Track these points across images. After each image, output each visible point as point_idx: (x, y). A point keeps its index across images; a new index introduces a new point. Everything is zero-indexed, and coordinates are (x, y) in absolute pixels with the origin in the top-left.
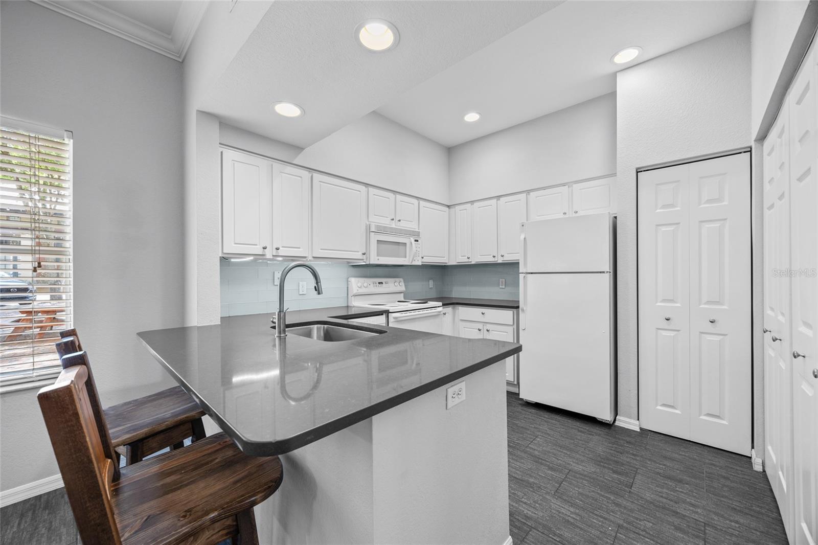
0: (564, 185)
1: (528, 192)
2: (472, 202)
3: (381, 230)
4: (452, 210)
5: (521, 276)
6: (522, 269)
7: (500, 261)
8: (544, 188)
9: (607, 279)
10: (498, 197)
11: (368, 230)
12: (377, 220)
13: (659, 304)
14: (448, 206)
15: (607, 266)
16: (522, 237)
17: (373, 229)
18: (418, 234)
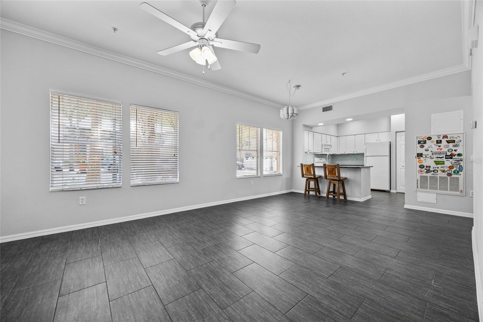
0: (376, 133)
1: (365, 134)
2: (346, 136)
3: (325, 145)
4: (339, 138)
5: (365, 157)
6: (365, 155)
7: (356, 153)
8: (370, 133)
9: (388, 158)
10: (355, 135)
11: (322, 145)
12: (324, 143)
13: (401, 163)
14: (337, 137)
15: (388, 154)
16: (365, 147)
17: (323, 145)
18: (331, 146)
